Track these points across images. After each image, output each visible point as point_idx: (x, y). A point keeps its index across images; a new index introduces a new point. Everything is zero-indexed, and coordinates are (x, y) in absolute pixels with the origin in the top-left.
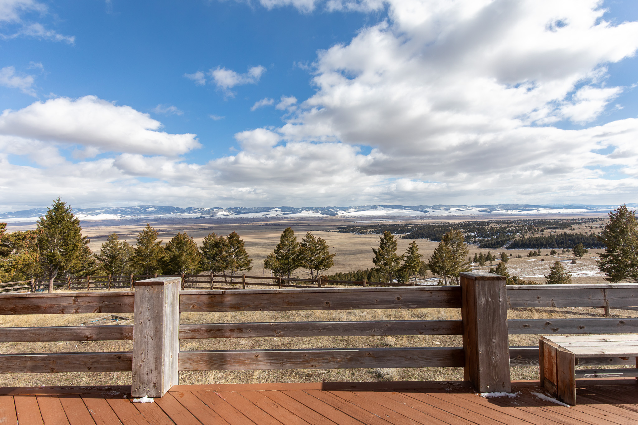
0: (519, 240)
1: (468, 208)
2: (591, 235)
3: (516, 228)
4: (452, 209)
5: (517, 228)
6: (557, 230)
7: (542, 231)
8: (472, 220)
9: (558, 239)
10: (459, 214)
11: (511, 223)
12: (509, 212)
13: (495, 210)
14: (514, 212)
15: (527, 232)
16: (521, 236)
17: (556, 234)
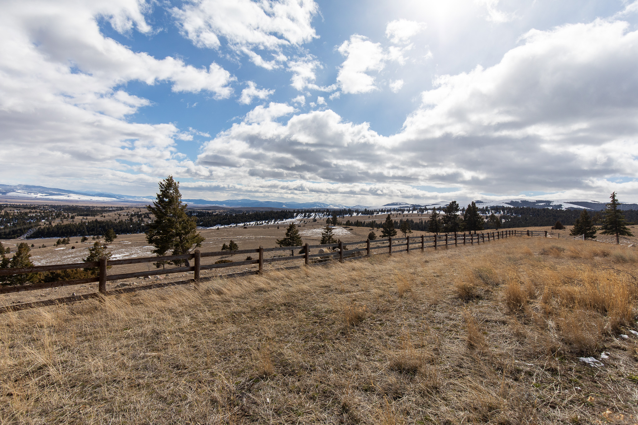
0: (44, 228)
2: (119, 222)
3: (41, 214)
5: (43, 214)
6: (88, 217)
7: (73, 217)
9: (89, 226)
11: (34, 208)
12: (33, 195)
13: (12, 192)
14: (39, 196)
15: (54, 219)
16: (47, 223)
17: (87, 221)
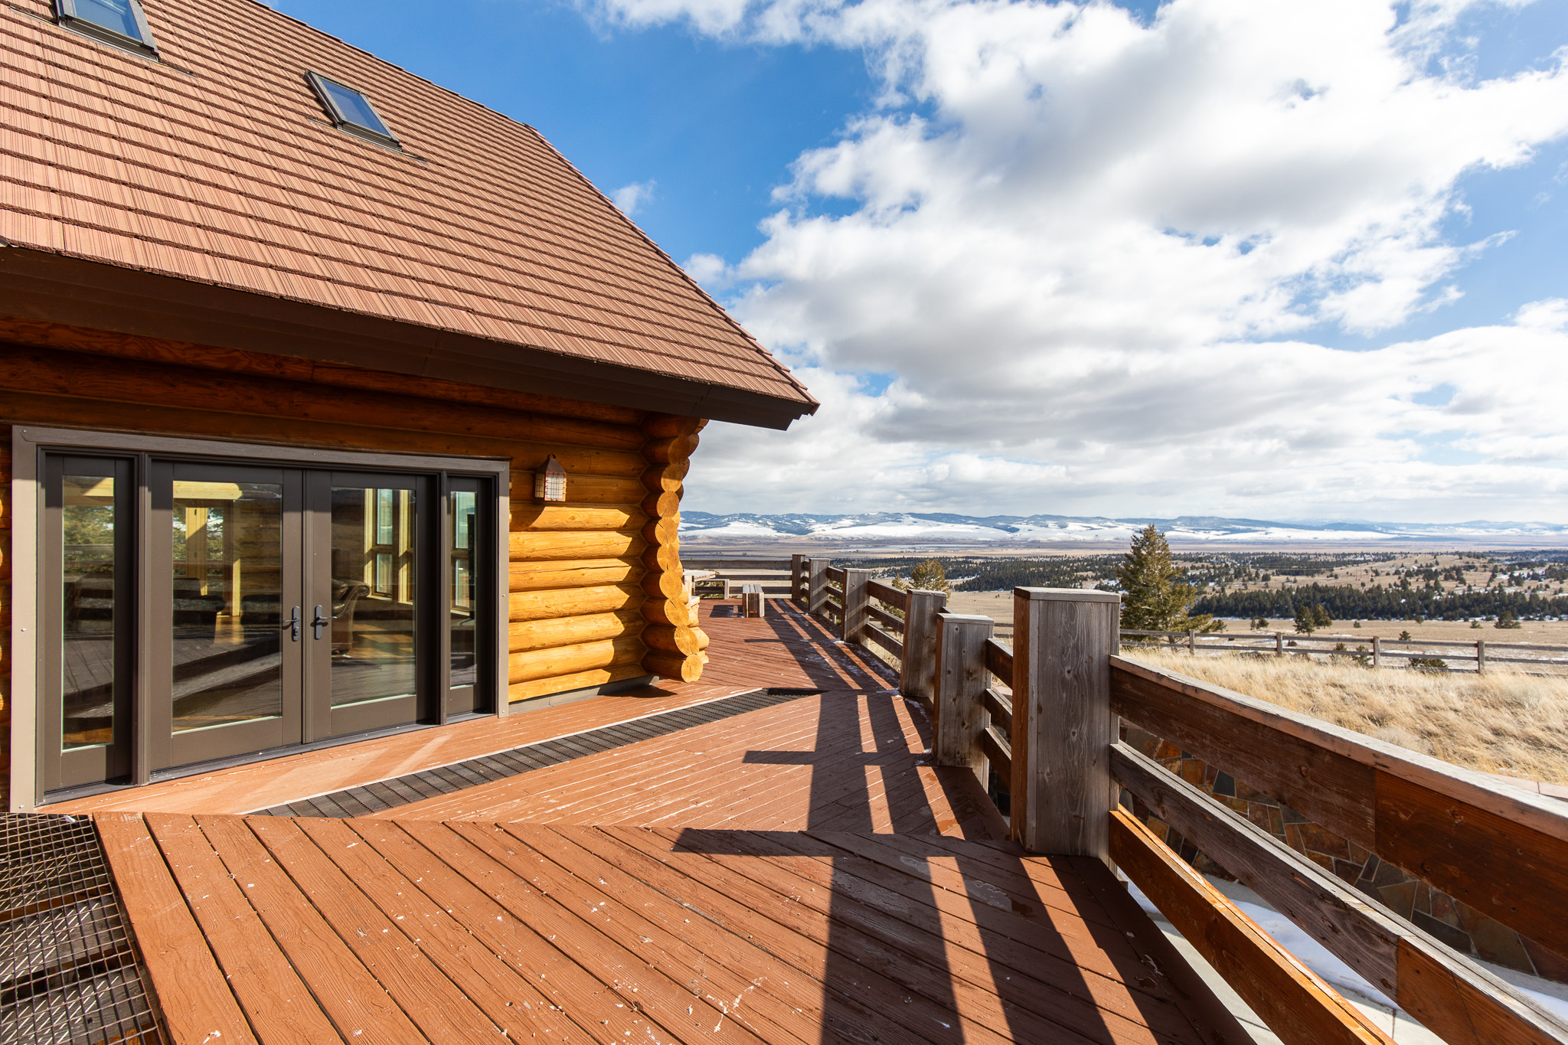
0: (1212, 598)
1: (1109, 524)
2: (1371, 590)
3: (1209, 571)
4: (1073, 526)
5: (1212, 571)
6: (1298, 578)
7: (1266, 578)
8: (1116, 552)
9: (1299, 598)
10: (1089, 537)
11: (1200, 560)
12: (1202, 535)
14: (1212, 535)
15: (1231, 580)
16: (1218, 588)
17: (1294, 586)
